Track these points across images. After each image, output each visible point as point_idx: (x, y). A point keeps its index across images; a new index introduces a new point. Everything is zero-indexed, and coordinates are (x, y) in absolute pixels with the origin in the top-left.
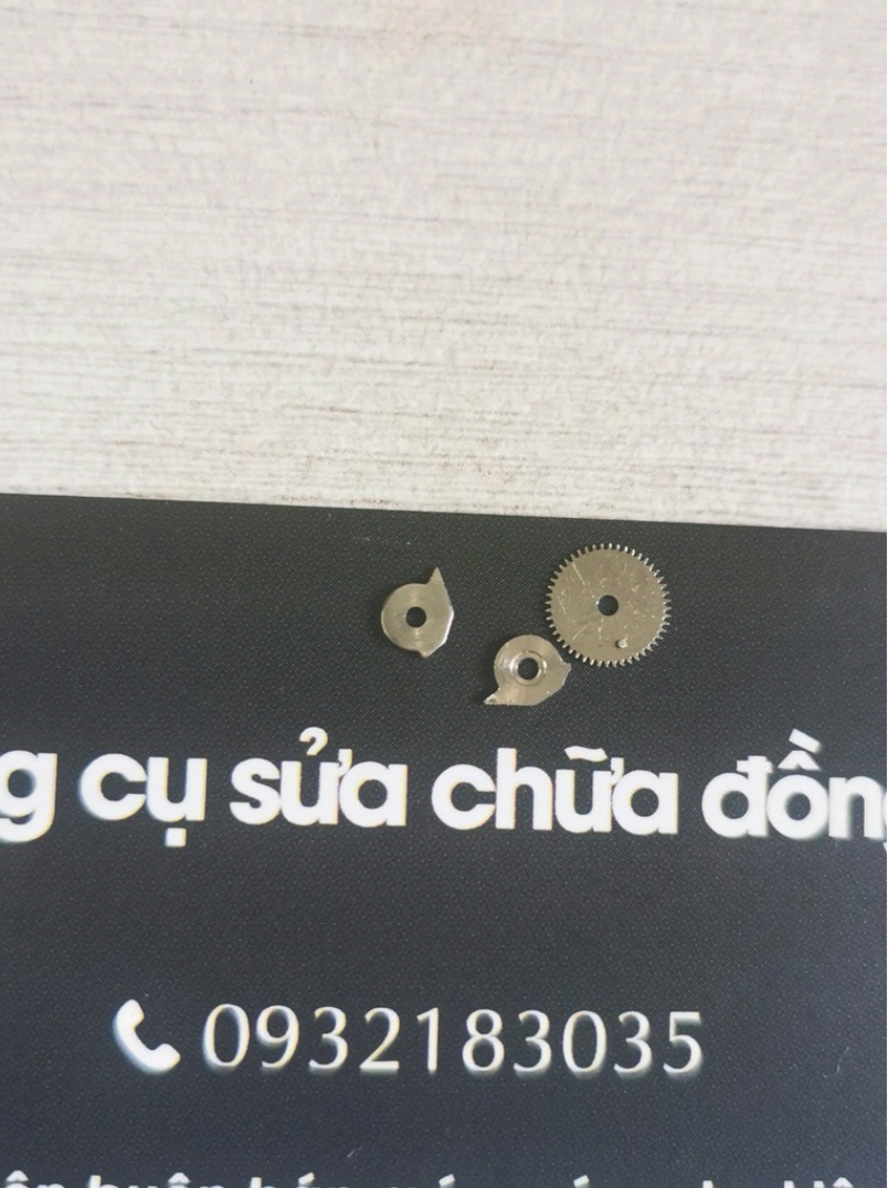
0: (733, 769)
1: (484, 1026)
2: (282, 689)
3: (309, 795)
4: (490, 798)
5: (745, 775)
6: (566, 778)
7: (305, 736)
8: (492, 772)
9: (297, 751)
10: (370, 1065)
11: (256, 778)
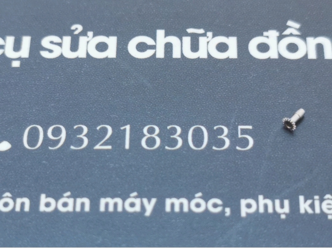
0: (262, 35)
1: (151, 131)
3: (74, 48)
4: (153, 47)
5: (267, 37)
6: (187, 40)
7: (73, 27)
8: (154, 38)
9: (70, 33)
10: (98, 147)
11: (52, 42)
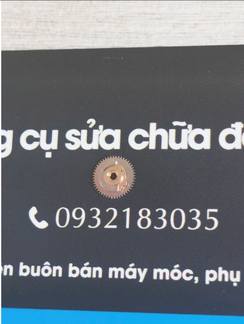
0: (229, 126)
1: (145, 213)
3: (90, 140)
4: (147, 139)
5: (234, 129)
6: (173, 132)
7: (89, 122)
8: (148, 131)
9: (86, 127)
10: (107, 226)
11: (73, 135)
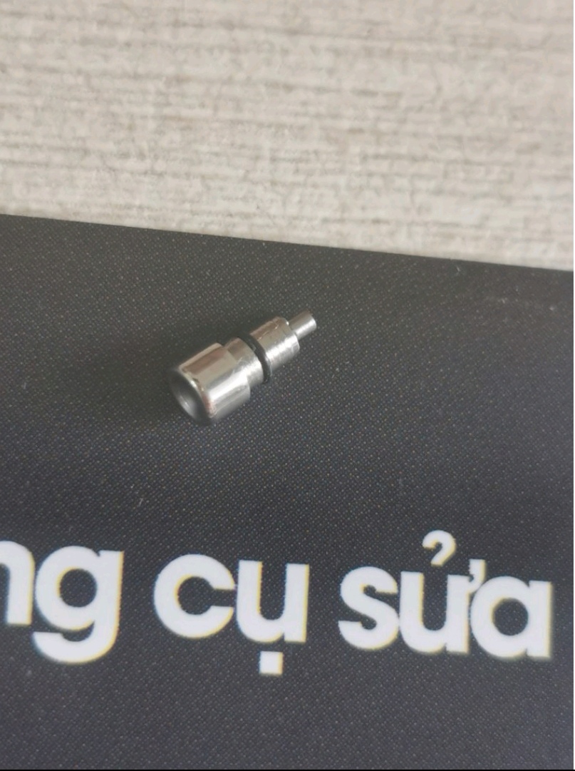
2: (400, 481)
3: (434, 616)
7: (430, 541)
9: (420, 560)
11: (370, 591)
